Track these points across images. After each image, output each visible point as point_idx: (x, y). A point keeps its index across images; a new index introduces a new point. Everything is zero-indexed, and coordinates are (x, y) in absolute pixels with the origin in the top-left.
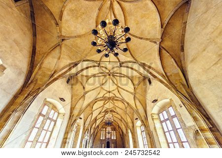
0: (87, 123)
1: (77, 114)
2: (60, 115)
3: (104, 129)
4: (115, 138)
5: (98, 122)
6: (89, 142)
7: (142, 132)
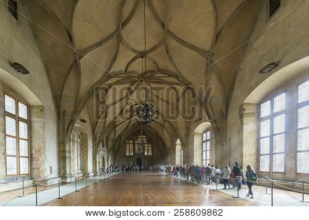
0: (99, 129)
1: (72, 110)
2: (34, 110)
3: (131, 142)
4: (150, 154)
5: (119, 130)
6: (108, 159)
7: (203, 142)
